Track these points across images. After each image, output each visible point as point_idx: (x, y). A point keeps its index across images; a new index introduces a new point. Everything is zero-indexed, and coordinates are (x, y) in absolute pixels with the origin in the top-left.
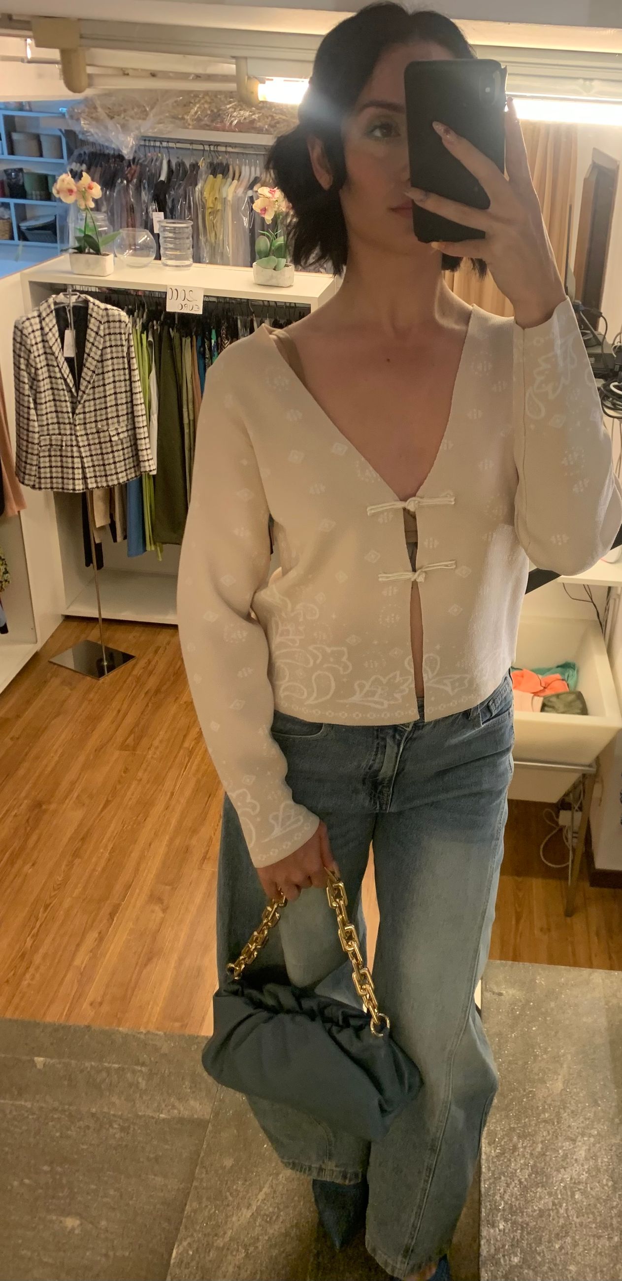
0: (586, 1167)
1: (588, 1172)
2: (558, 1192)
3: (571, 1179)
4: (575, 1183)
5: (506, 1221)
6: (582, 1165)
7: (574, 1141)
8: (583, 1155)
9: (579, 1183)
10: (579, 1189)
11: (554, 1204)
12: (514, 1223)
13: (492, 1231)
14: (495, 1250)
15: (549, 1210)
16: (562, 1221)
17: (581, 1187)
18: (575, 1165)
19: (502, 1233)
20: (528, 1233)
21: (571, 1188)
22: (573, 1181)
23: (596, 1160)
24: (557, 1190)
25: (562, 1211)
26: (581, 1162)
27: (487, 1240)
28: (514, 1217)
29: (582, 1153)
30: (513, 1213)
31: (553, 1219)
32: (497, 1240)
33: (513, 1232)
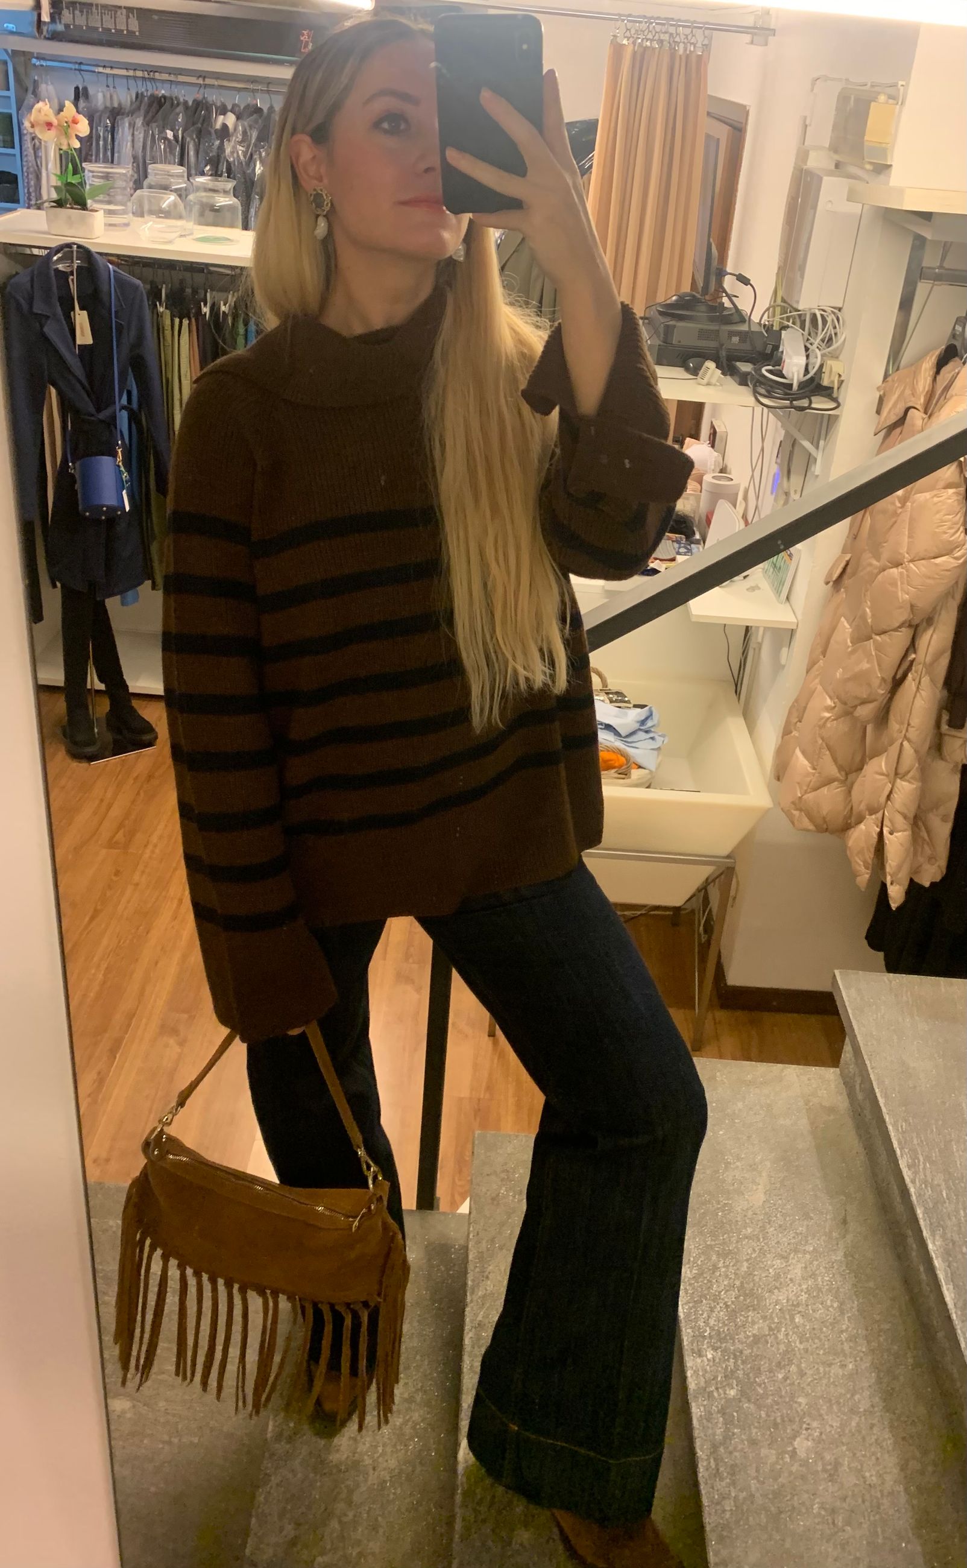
0: (804, 1287)
1: (808, 1292)
2: (774, 1315)
3: (788, 1301)
4: (793, 1305)
5: (715, 1349)
6: (800, 1285)
7: (785, 1258)
8: (799, 1274)
9: (798, 1305)
10: (799, 1312)
11: (770, 1329)
12: (725, 1351)
13: (699, 1360)
14: (706, 1382)
15: (766, 1336)
16: (782, 1347)
17: (800, 1309)
18: (791, 1285)
19: (711, 1364)
20: (743, 1362)
21: (789, 1310)
22: (791, 1303)
23: (816, 1280)
24: (772, 1312)
25: (781, 1336)
26: (797, 1282)
27: (695, 1371)
28: (724, 1345)
29: (797, 1271)
30: (721, 1340)
31: (772, 1346)
32: (705, 1371)
33: (725, 1360)
